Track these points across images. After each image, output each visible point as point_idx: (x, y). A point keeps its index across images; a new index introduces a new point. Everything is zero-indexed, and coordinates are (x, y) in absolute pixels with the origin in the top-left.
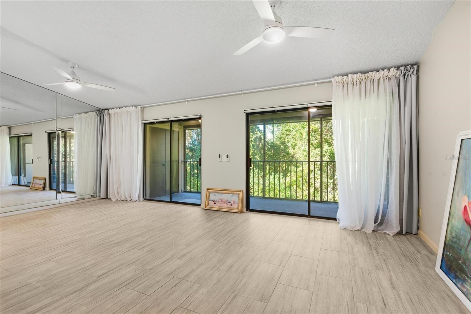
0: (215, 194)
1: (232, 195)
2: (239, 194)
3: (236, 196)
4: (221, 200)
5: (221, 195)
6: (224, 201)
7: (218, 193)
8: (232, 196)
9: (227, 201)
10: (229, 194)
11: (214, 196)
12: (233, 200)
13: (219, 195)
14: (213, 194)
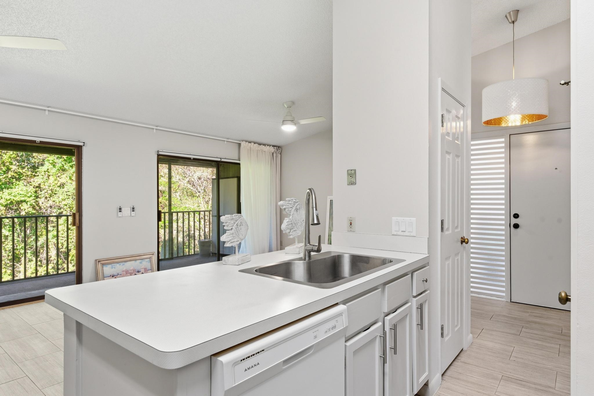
0: (112, 266)
1: (140, 261)
2: (150, 258)
3: (147, 262)
4: (125, 272)
5: (123, 265)
6: (129, 271)
7: (117, 263)
8: (141, 263)
9: (134, 270)
10: (136, 260)
11: (112, 268)
12: (143, 267)
13: (120, 265)
14: (110, 266)
